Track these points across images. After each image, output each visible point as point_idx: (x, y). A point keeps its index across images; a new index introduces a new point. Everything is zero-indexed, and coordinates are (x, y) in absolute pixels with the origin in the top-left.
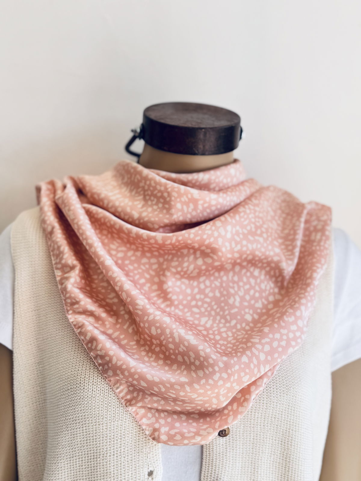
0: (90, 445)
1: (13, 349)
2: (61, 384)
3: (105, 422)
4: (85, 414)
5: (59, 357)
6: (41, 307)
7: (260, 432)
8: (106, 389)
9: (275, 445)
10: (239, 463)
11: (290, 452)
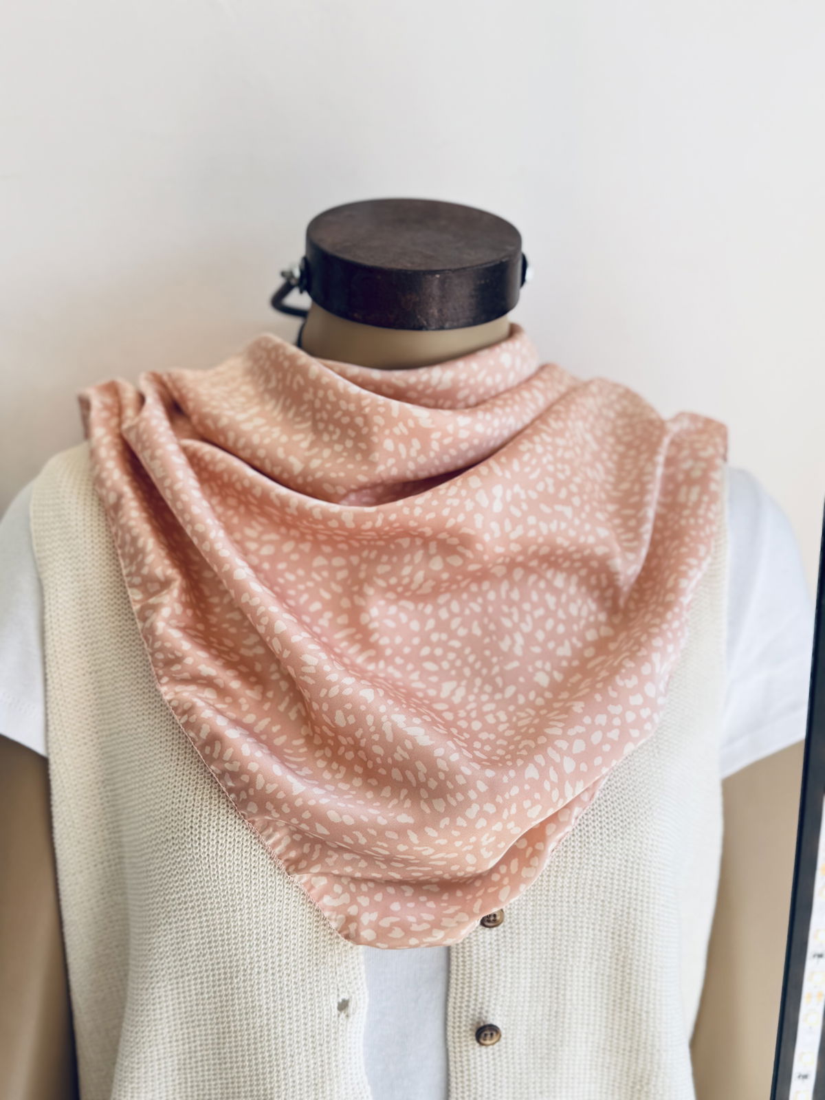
0: (217, 952)
1: (48, 754)
2: (152, 828)
3: (246, 906)
4: (204, 890)
5: (146, 771)
6: (103, 666)
7: (568, 916)
8: (245, 838)
9: (600, 940)
10: (525, 978)
11: (632, 954)
